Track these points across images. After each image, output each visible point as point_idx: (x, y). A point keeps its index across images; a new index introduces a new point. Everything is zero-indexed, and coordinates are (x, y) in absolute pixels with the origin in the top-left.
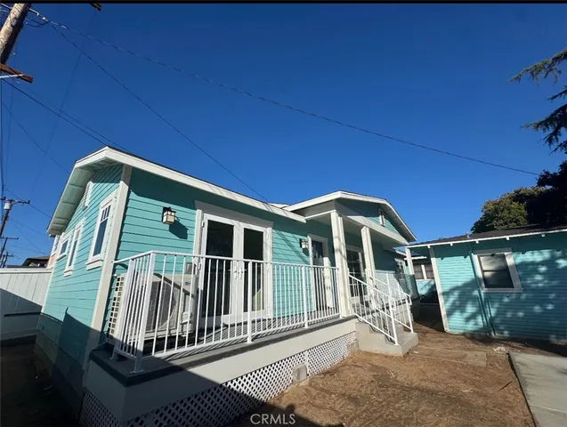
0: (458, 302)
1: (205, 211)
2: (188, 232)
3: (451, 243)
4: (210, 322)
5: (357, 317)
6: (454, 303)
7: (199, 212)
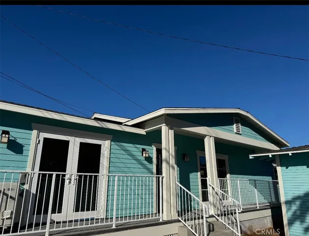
0: (298, 212)
1: (40, 131)
2: (24, 148)
3: (290, 153)
4: (38, 219)
5: (179, 221)
6: (295, 212)
7: (35, 132)
